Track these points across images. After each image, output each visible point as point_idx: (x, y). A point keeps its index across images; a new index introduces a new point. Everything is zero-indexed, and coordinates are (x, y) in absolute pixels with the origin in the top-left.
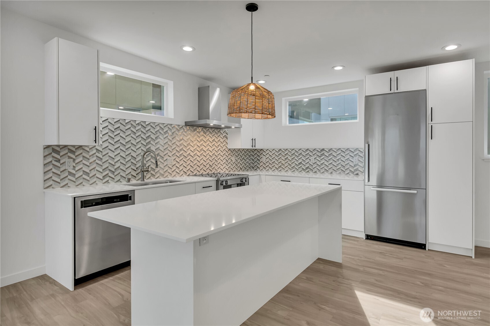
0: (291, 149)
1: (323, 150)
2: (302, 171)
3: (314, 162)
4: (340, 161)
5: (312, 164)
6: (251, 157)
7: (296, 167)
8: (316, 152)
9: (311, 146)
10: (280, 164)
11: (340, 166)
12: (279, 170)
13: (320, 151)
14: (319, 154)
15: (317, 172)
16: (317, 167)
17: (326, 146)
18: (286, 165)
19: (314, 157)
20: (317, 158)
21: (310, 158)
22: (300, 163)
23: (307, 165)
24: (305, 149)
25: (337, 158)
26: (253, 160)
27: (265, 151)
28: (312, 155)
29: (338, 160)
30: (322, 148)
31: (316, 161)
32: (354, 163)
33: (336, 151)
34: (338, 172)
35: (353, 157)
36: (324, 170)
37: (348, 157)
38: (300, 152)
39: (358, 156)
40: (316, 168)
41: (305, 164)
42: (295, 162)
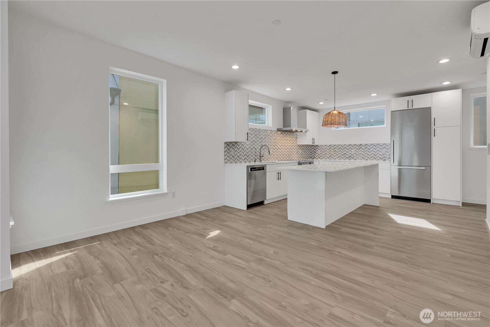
0: (338, 145)
1: (361, 145)
4: (373, 152)
5: (353, 154)
6: (310, 150)
7: (341, 156)
8: (356, 146)
9: (352, 143)
10: (331, 155)
11: (373, 155)
12: (330, 158)
13: (359, 145)
14: (358, 148)
15: (357, 159)
16: (357, 156)
17: (363, 143)
18: (335, 155)
19: (354, 150)
20: (357, 150)
21: (351, 150)
22: (345, 154)
23: (350, 155)
24: (348, 145)
25: (371, 150)
26: (311, 152)
27: (320, 146)
28: (353, 148)
29: (371, 151)
30: (360, 143)
31: (356, 152)
32: (383, 153)
33: (370, 145)
34: (371, 159)
35: (382, 149)
36: (361, 158)
37: (378, 149)
38: (344, 147)
39: (385, 149)
40: (356, 157)
41: (348, 154)
42: (341, 153)
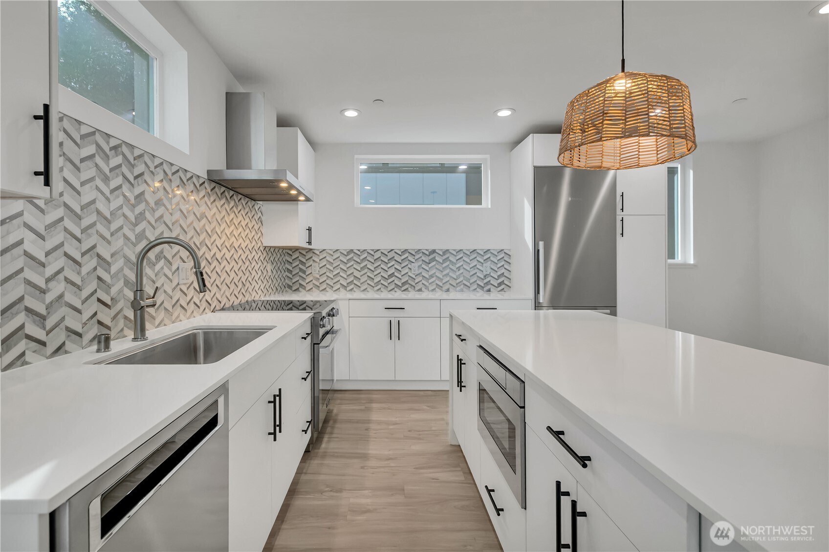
0: (373, 250)
1: (434, 251)
2: (396, 289)
3: (417, 272)
4: (461, 271)
5: (414, 276)
6: (287, 266)
7: (382, 282)
8: (421, 255)
9: (412, 246)
10: (352, 279)
11: (461, 279)
12: (348, 289)
13: (428, 253)
14: (427, 259)
15: (423, 289)
16: (424, 282)
17: (439, 246)
18: (364, 278)
19: (417, 264)
20: (424, 266)
21: (409, 266)
22: (392, 275)
23: (405, 279)
24: (400, 250)
25: (457, 266)
26: (290, 271)
27: (318, 253)
28: (414, 261)
29: (459, 268)
30: (431, 248)
31: (421, 270)
32: (485, 273)
33: (455, 254)
34: (458, 289)
35: (483, 264)
36: (434, 287)
37: (474, 263)
38: (390, 255)
39: (490, 262)
40: (421, 283)
41: (400, 276)
42: (382, 274)
